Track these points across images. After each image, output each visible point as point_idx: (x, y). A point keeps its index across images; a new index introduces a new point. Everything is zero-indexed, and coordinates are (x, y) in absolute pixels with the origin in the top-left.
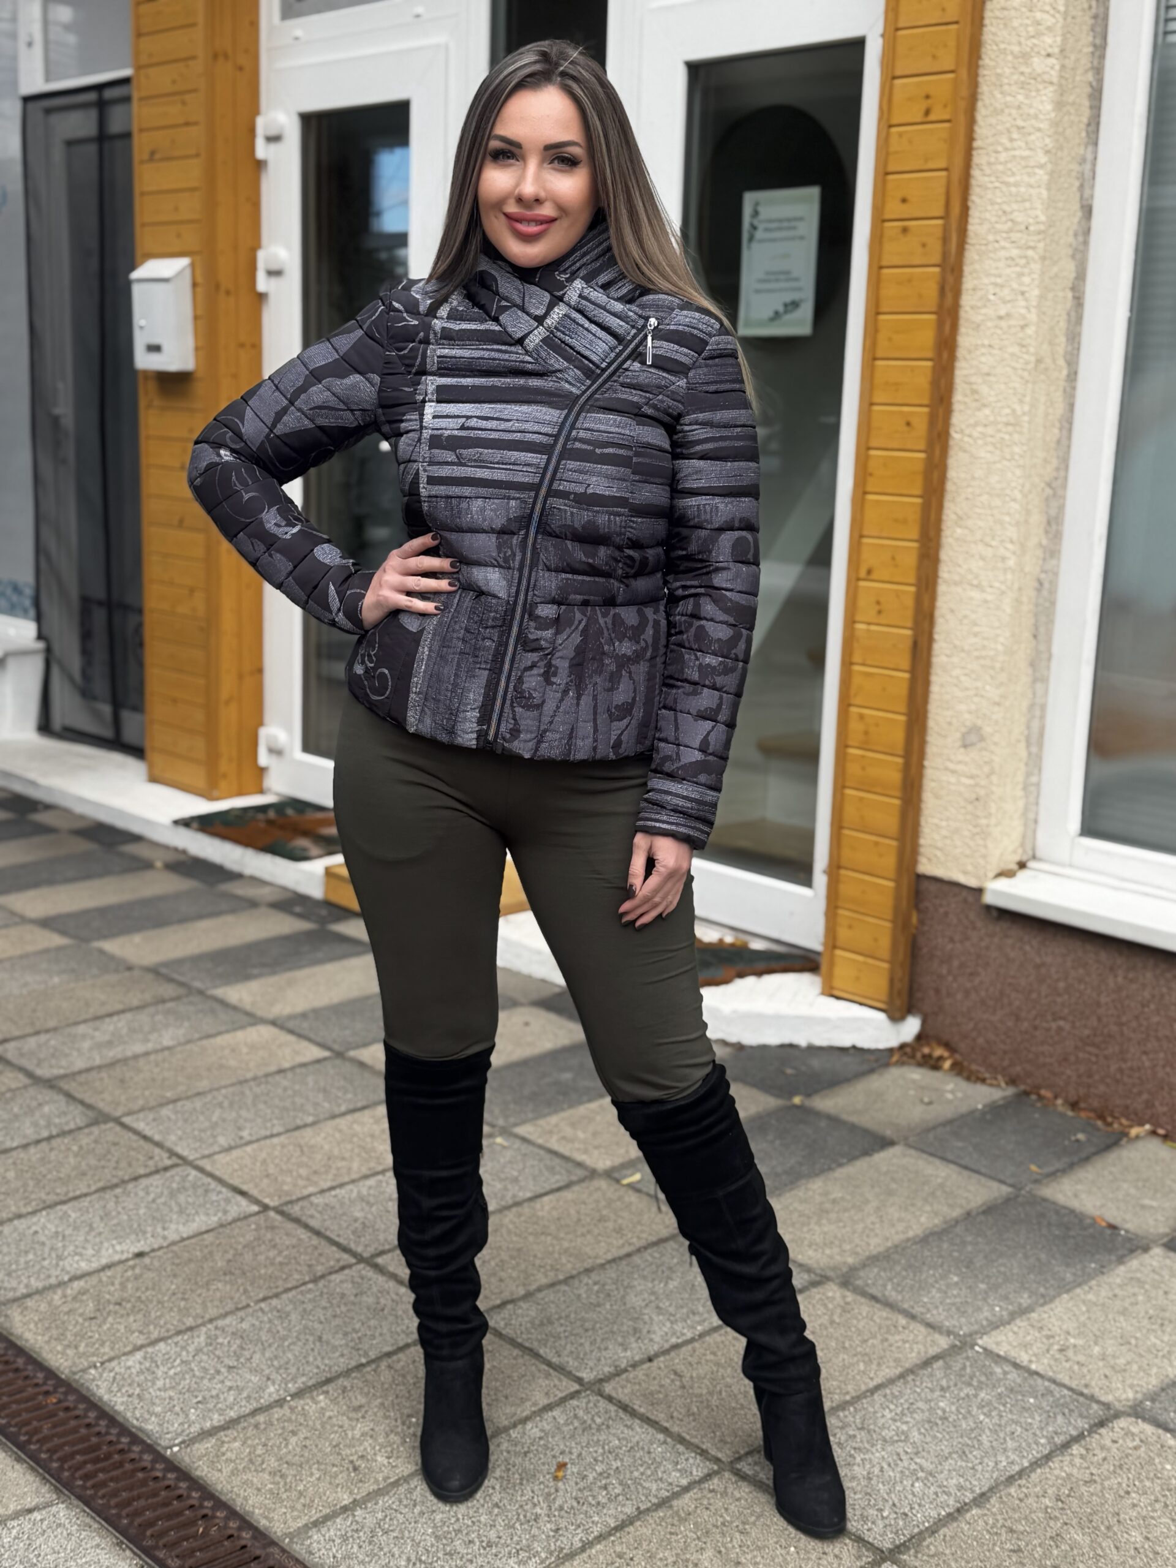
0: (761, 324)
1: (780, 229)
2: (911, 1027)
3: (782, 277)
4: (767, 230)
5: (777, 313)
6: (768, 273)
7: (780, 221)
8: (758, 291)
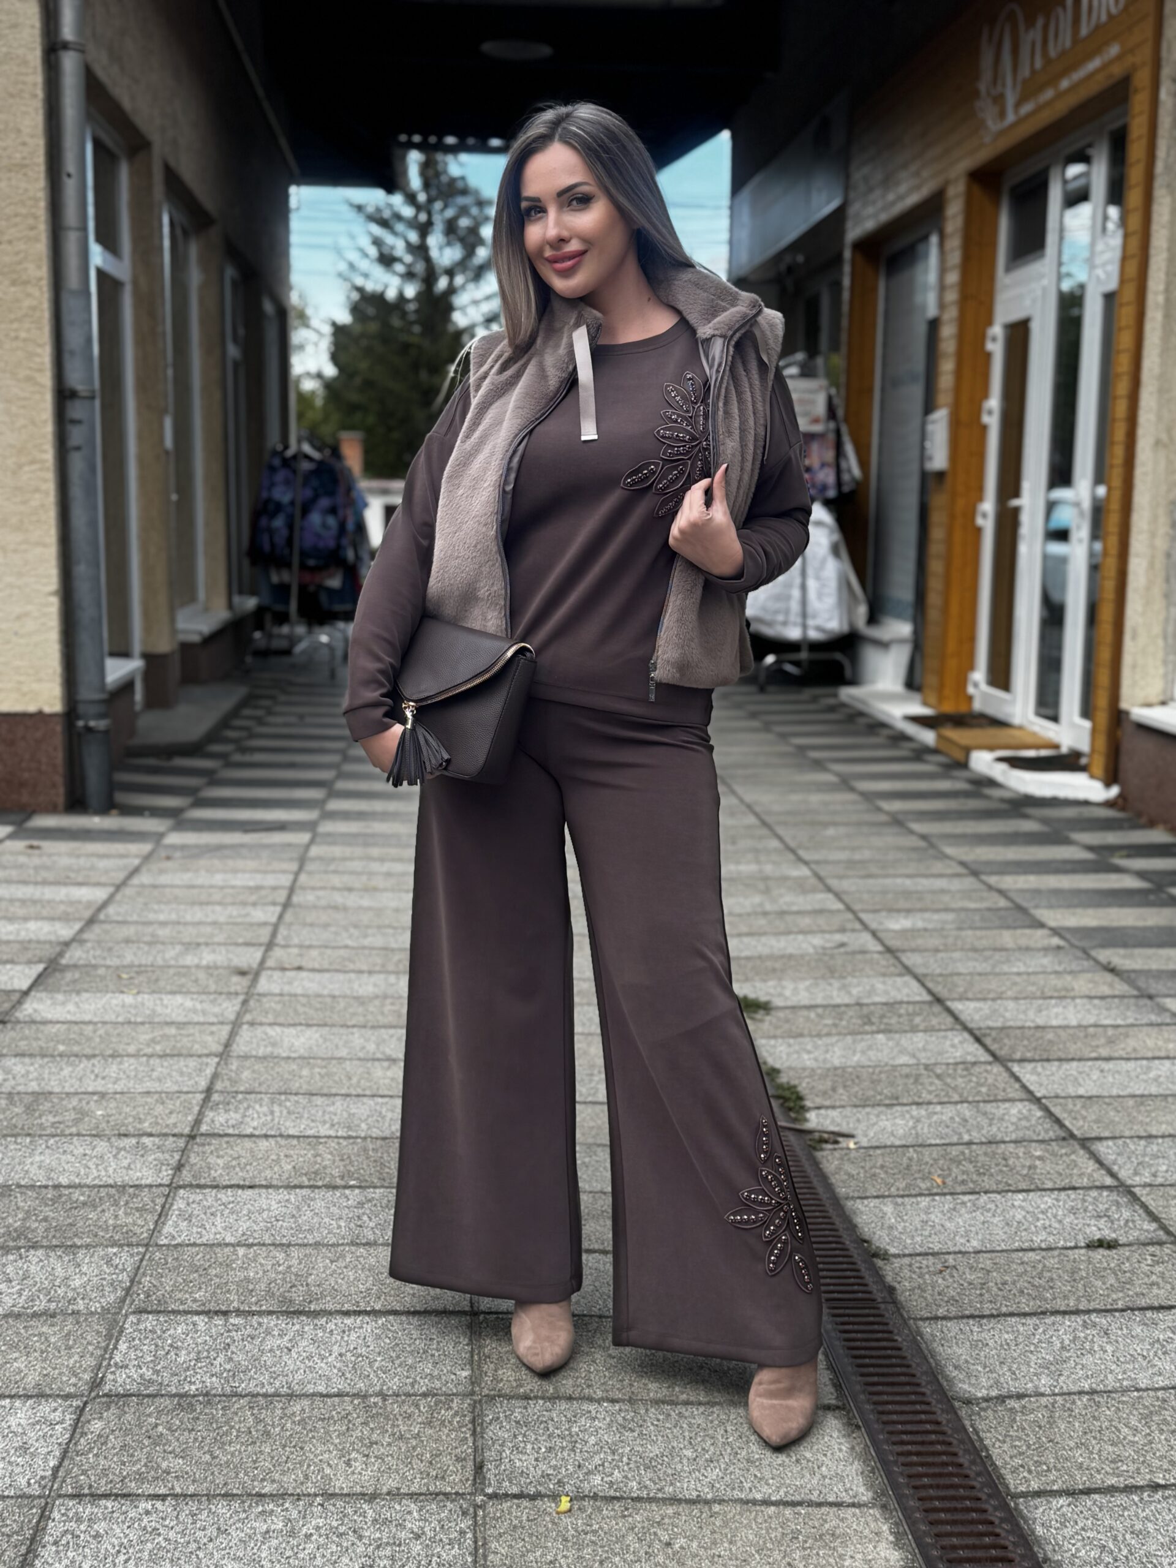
2: (1114, 791)
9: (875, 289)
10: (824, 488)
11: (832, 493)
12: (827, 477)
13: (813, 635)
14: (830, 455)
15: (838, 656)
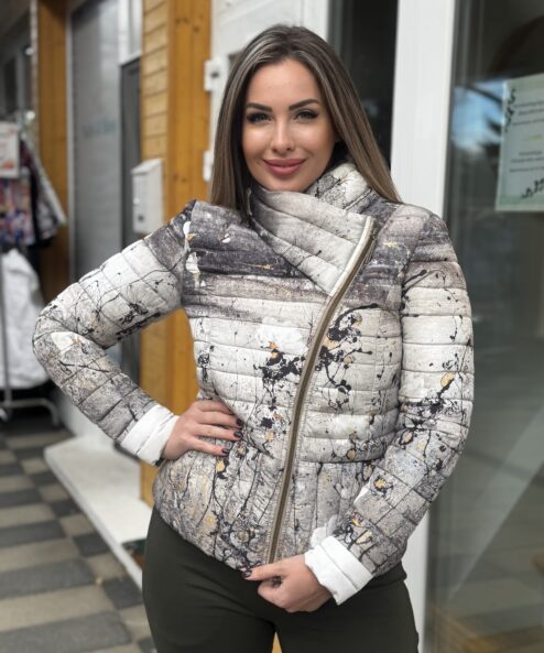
0: (515, 201)
1: (532, 112)
3: (534, 157)
4: (521, 113)
5: (529, 190)
6: (521, 154)
7: (533, 104)
8: (512, 171)
9: (63, 43)
10: (21, 235)
11: (29, 240)
12: (23, 223)
13: (16, 383)
14: (25, 202)
15: (43, 402)
